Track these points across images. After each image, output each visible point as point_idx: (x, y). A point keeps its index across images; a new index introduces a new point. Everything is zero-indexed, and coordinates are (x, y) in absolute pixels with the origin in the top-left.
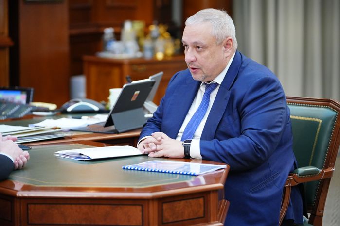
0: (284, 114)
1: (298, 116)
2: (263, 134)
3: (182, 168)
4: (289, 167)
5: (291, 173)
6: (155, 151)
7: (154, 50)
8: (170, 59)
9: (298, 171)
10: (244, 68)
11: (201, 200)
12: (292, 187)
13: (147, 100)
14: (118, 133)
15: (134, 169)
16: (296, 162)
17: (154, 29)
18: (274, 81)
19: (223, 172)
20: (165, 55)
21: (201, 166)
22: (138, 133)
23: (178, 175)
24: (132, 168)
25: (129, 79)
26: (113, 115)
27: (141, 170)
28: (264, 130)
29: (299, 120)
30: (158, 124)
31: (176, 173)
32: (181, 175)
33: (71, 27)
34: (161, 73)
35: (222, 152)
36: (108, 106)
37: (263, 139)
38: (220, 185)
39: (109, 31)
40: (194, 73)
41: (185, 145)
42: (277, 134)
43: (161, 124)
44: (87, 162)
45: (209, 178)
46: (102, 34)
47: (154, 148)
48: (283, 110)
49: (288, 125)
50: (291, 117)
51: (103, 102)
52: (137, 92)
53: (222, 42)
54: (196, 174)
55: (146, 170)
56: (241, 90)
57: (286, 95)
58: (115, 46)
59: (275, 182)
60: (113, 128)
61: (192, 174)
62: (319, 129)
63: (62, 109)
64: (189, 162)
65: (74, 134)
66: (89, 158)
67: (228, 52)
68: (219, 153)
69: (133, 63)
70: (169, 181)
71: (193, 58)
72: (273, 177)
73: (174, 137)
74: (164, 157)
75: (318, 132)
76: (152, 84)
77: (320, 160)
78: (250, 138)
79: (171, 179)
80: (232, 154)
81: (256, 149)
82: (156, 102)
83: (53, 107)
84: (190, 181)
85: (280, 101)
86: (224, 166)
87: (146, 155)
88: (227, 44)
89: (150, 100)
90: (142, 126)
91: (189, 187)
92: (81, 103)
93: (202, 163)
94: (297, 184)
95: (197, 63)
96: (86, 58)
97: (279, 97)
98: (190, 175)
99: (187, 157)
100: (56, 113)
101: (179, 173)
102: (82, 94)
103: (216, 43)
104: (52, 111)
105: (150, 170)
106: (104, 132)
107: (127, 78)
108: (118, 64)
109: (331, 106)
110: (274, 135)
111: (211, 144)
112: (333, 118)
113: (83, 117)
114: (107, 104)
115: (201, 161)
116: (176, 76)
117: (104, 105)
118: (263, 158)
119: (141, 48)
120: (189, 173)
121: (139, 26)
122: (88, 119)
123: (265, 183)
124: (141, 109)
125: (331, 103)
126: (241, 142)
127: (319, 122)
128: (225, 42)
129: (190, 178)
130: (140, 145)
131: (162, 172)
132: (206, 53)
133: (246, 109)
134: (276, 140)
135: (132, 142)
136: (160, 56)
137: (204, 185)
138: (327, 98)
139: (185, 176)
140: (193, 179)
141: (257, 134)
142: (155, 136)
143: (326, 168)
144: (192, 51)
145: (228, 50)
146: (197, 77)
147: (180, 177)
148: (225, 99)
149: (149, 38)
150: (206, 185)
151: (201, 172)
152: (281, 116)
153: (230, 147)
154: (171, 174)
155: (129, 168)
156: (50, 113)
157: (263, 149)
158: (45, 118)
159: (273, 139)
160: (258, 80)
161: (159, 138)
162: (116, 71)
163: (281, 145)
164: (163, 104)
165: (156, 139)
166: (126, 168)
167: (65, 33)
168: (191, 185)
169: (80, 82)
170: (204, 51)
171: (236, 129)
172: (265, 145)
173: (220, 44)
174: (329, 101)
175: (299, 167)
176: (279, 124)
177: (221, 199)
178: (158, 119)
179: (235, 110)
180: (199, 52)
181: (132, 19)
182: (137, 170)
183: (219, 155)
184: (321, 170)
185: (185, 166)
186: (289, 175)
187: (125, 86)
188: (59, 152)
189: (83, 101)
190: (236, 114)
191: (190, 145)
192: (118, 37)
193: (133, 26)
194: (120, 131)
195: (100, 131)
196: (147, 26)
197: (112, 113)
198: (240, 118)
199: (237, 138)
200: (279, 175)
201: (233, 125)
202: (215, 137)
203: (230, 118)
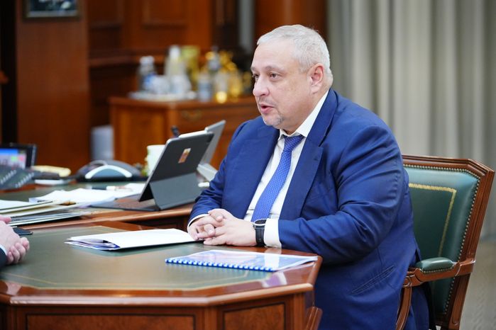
0: (400, 180)
1: (422, 184)
2: (370, 209)
3: (254, 260)
4: (409, 258)
5: (412, 266)
6: (213, 236)
7: (212, 89)
8: (236, 101)
9: (421, 264)
10: (340, 113)
11: (281, 308)
12: (413, 288)
13: (201, 162)
14: (160, 210)
15: (182, 263)
16: (418, 250)
17: (212, 57)
18: (384, 132)
19: (312, 267)
20: (230, 96)
21: (281, 258)
22: (188, 210)
23: (247, 272)
24: (180, 262)
25: (176, 131)
26: (152, 185)
27: (192, 264)
28: (371, 204)
29: (423, 189)
30: (217, 196)
31: (243, 269)
32: (252, 272)
33: (92, 55)
34: (223, 122)
35: (311, 237)
36: (145, 171)
37: (370, 217)
38: (308, 285)
39: (147, 62)
40: (266, 114)
41: (257, 227)
42: (391, 209)
43: (221, 199)
44: (114, 254)
45: (292, 276)
46: (137, 65)
47: (211, 232)
48: (399, 175)
49: (406, 196)
51: (138, 165)
52: (187, 151)
53: (308, 70)
54: (273, 269)
55: (200, 264)
56: (337, 145)
58: (156, 82)
59: (387, 281)
60: (151, 202)
61: (267, 269)
62: (452, 203)
63: (77, 176)
64: (263, 252)
65: (96, 212)
66: (117, 247)
67: (316, 86)
68: (306, 238)
69: (183, 108)
70: (234, 281)
71: (264, 91)
72: (386, 273)
73: (241, 215)
74: (226, 245)
75: (450, 208)
76: (209, 138)
77: (454, 249)
78: (352, 216)
79: (237, 277)
80: (325, 238)
81: (361, 230)
82: (215, 164)
83: (65, 172)
84: (264, 280)
85: (393, 162)
86: (314, 258)
87: (200, 242)
88: (315, 74)
89: (207, 162)
90: (194, 200)
91: (262, 288)
92: (106, 167)
93: (282, 254)
94: (421, 283)
95: (270, 98)
96: (115, 100)
97: (392, 156)
98: (264, 271)
99: (260, 245)
100: (69, 181)
101: (249, 269)
102: (109, 152)
103: (299, 70)
104: (64, 178)
105: (205, 264)
106: (138, 208)
107: (173, 130)
108: (161, 110)
109: (470, 169)
110: (386, 211)
111: (295, 226)
112: (473, 186)
113: (108, 188)
114: (144, 168)
115: (280, 251)
116: (242, 128)
117: (140, 169)
118: (370, 244)
119: (194, 86)
120: (262, 269)
121: (190, 53)
122: (115, 190)
123: (374, 281)
124: (194, 174)
125: (469, 166)
126: (339, 222)
127: (451, 194)
128: (312, 70)
129: (265, 276)
130: (191, 228)
131: (223, 267)
132: (284, 83)
133: (346, 173)
134: (390, 218)
135: (181, 223)
136: (221, 97)
137: (284, 286)
138: (465, 158)
139: (257, 272)
140: (268, 276)
141: (361, 210)
142: (213, 214)
143: (463, 259)
144: (264, 80)
145: (316, 83)
146: (270, 119)
147: (249, 274)
148: (315, 159)
149: (205, 71)
150: (288, 285)
151: (280, 267)
152: (396, 183)
153: (321, 229)
154: (236, 271)
155: (175, 261)
156: (60, 182)
157: (371, 230)
158: (52, 189)
159: (384, 215)
161: (219, 218)
162: (158, 120)
163: (396, 226)
164: (224, 169)
165: (214, 218)
166: (170, 261)
167: (83, 65)
168: (266, 285)
169: (105, 135)
170: (281, 80)
171: (331, 204)
172: (373, 226)
173: (306, 72)
174: (467, 162)
175: (423, 259)
176: (393, 195)
177: (309, 306)
178: (216, 191)
179: (329, 176)
180: (273, 82)
181: (181, 43)
182: (187, 264)
183: (306, 241)
184: (455, 263)
185: (257, 258)
186: (409, 270)
187: (169, 141)
188: (73, 239)
189: (109, 164)
190: (330, 181)
191: (263, 227)
192: (160, 69)
193: (181, 54)
194: (162, 208)
195: (133, 208)
196: (203, 53)
197: (150, 181)
198: (337, 187)
199: (332, 216)
200: (394, 270)
201: (327, 198)
202: (301, 215)
203: (322, 186)
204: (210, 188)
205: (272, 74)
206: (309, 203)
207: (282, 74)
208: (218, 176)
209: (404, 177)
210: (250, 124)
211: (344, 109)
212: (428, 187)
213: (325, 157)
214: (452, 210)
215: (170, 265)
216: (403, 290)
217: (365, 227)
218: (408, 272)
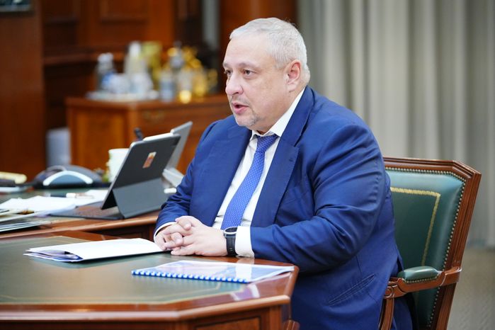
0: (382, 183)
1: (404, 188)
2: (349, 214)
3: (224, 272)
4: (390, 267)
5: (394, 276)
6: (181, 246)
7: (175, 88)
8: (201, 101)
9: (404, 274)
10: (316, 112)
11: (256, 322)
12: (396, 299)
13: (167, 167)
14: (124, 219)
15: (150, 275)
16: (400, 258)
17: (176, 54)
18: (364, 132)
19: (288, 277)
20: (194, 95)
21: (253, 268)
22: (153, 219)
23: (219, 284)
24: (148, 274)
25: (139, 134)
26: (114, 191)
27: (161, 276)
28: (350, 207)
29: (405, 194)
30: (185, 203)
31: (215, 280)
32: (224, 284)
33: (46, 53)
34: (189, 124)
35: (286, 245)
36: (106, 176)
37: (349, 222)
38: (284, 297)
39: (105, 59)
40: (239, 114)
41: (227, 235)
42: (371, 214)
43: (189, 204)
44: (76, 265)
45: (265, 288)
46: (95, 63)
47: (179, 241)
48: (380, 177)
49: (386, 201)
50: (392, 189)
51: (99, 170)
52: (152, 155)
53: (284, 67)
54: (247, 280)
55: (169, 275)
56: (314, 145)
57: (384, 155)
58: (115, 81)
59: (368, 291)
60: (115, 210)
61: (241, 281)
62: (436, 208)
63: (34, 182)
64: (235, 262)
65: (56, 221)
66: (80, 258)
67: (293, 83)
68: (281, 246)
69: (144, 108)
70: (206, 293)
71: (238, 89)
72: (366, 282)
73: (210, 222)
74: (194, 256)
75: (434, 213)
76: (175, 141)
77: (439, 257)
78: (328, 220)
79: (208, 290)
80: (301, 246)
81: (339, 236)
82: (181, 168)
83: (20, 178)
84: (235, 293)
85: (374, 163)
86: (291, 268)
87: (167, 252)
88: (292, 71)
89: (173, 166)
90: (160, 207)
91: (233, 301)
92: (65, 173)
93: (255, 264)
94: (405, 293)
95: (243, 97)
96: (71, 101)
97: (371, 157)
98: (238, 282)
99: (231, 255)
100: (25, 188)
101: (221, 281)
102: (65, 157)
103: (275, 66)
104: (20, 185)
105: (174, 276)
106: (101, 217)
107: (136, 132)
108: (120, 111)
109: (455, 172)
110: (366, 215)
111: (268, 233)
112: (458, 190)
113: (69, 195)
114: (105, 173)
115: (253, 261)
116: (211, 128)
117: (101, 175)
118: (349, 251)
119: (156, 85)
120: (235, 280)
121: (152, 49)
122: (76, 197)
123: (352, 291)
124: (159, 180)
125: (454, 168)
126: (315, 228)
127: (435, 198)
128: (288, 67)
129: (238, 287)
130: (158, 237)
131: (193, 279)
132: (259, 80)
133: (323, 175)
134: (369, 223)
135: (146, 232)
136: (185, 97)
137: (257, 298)
138: (447, 159)
139: (230, 284)
140: (241, 289)
141: (340, 215)
142: (181, 222)
143: (448, 268)
144: (237, 77)
145: (293, 80)
146: (243, 120)
147: (221, 286)
149: (167, 68)
150: (261, 297)
151: (252, 278)
152: (377, 185)
153: (297, 236)
154: (207, 282)
155: (142, 273)
156: (16, 189)
158: (8, 196)
159: (364, 221)
160: (339, 130)
161: (188, 226)
162: (117, 122)
164: (191, 173)
165: (182, 226)
166: (137, 273)
167: (37, 63)
168: (237, 298)
169: (61, 139)
170: (256, 78)
171: (307, 208)
172: (352, 231)
173: (282, 69)
174: (451, 164)
175: (405, 269)
176: (373, 198)
177: (286, 319)
178: (183, 196)
179: (305, 177)
180: (247, 79)
181: (142, 39)
182: (155, 276)
184: (440, 272)
185: (229, 269)
186: (391, 280)
187: (133, 145)
188: (31, 250)
189: (68, 170)
190: (306, 184)
191: (234, 235)
192: (119, 67)
193: (142, 50)
194: (126, 216)
195: (95, 216)
196: (165, 49)
197: (114, 187)
198: (313, 190)
199: (307, 222)
200: (375, 278)
201: (302, 201)
202: (276, 221)
203: (297, 189)
204: (177, 193)
205: (245, 71)
206: (284, 207)
207: (257, 72)
208: (186, 180)
209: (385, 180)
210: (220, 124)
211: (321, 106)
212: (410, 191)
213: (300, 157)
214: (436, 215)
215: (137, 277)
216: (385, 301)
217: (343, 232)
218: (390, 282)
